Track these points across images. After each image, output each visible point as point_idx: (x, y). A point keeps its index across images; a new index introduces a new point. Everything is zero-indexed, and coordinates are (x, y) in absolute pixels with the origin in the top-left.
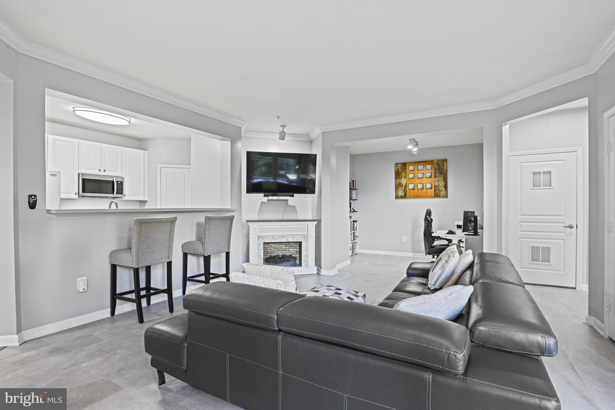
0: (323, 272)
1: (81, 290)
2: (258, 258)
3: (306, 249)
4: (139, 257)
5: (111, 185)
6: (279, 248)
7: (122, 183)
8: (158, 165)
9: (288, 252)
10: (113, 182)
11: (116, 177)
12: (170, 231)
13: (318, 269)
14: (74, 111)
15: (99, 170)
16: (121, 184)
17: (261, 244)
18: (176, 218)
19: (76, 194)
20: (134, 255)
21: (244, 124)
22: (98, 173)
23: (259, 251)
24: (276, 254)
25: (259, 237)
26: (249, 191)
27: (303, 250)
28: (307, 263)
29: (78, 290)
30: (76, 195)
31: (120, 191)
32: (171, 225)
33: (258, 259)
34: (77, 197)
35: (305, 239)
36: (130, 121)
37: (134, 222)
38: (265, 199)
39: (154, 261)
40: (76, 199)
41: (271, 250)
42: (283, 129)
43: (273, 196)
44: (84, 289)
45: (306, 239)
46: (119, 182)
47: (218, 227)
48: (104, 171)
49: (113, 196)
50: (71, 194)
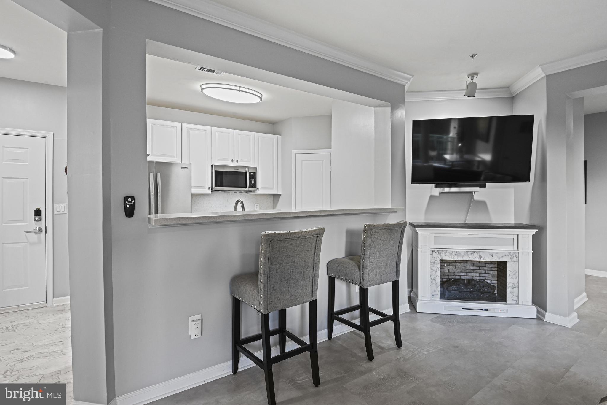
0: (549, 317)
1: (193, 337)
2: (432, 282)
3: (515, 274)
4: (268, 297)
5: (244, 176)
6: (462, 267)
7: (255, 174)
8: (292, 151)
9: (478, 275)
10: (246, 173)
11: (248, 167)
12: (314, 250)
13: (538, 312)
14: (202, 89)
15: (232, 161)
16: (253, 176)
17: (436, 261)
18: (322, 230)
19: (209, 188)
20: (262, 292)
21: (409, 80)
22: (229, 163)
23: (434, 273)
24: (458, 277)
25: (433, 251)
26: (415, 180)
27: (509, 276)
28: (516, 298)
29: (190, 334)
30: (209, 190)
31: (253, 184)
32: (315, 242)
33: (431, 285)
34: (210, 192)
35: (513, 257)
36: (262, 96)
37: (262, 239)
38: (437, 192)
39: (290, 301)
40: (210, 194)
41: (449, 269)
42: (472, 80)
43: (450, 186)
44: (197, 335)
45: (515, 258)
46: (252, 174)
47: (384, 241)
48: (237, 161)
49: (245, 190)
50: (205, 188)
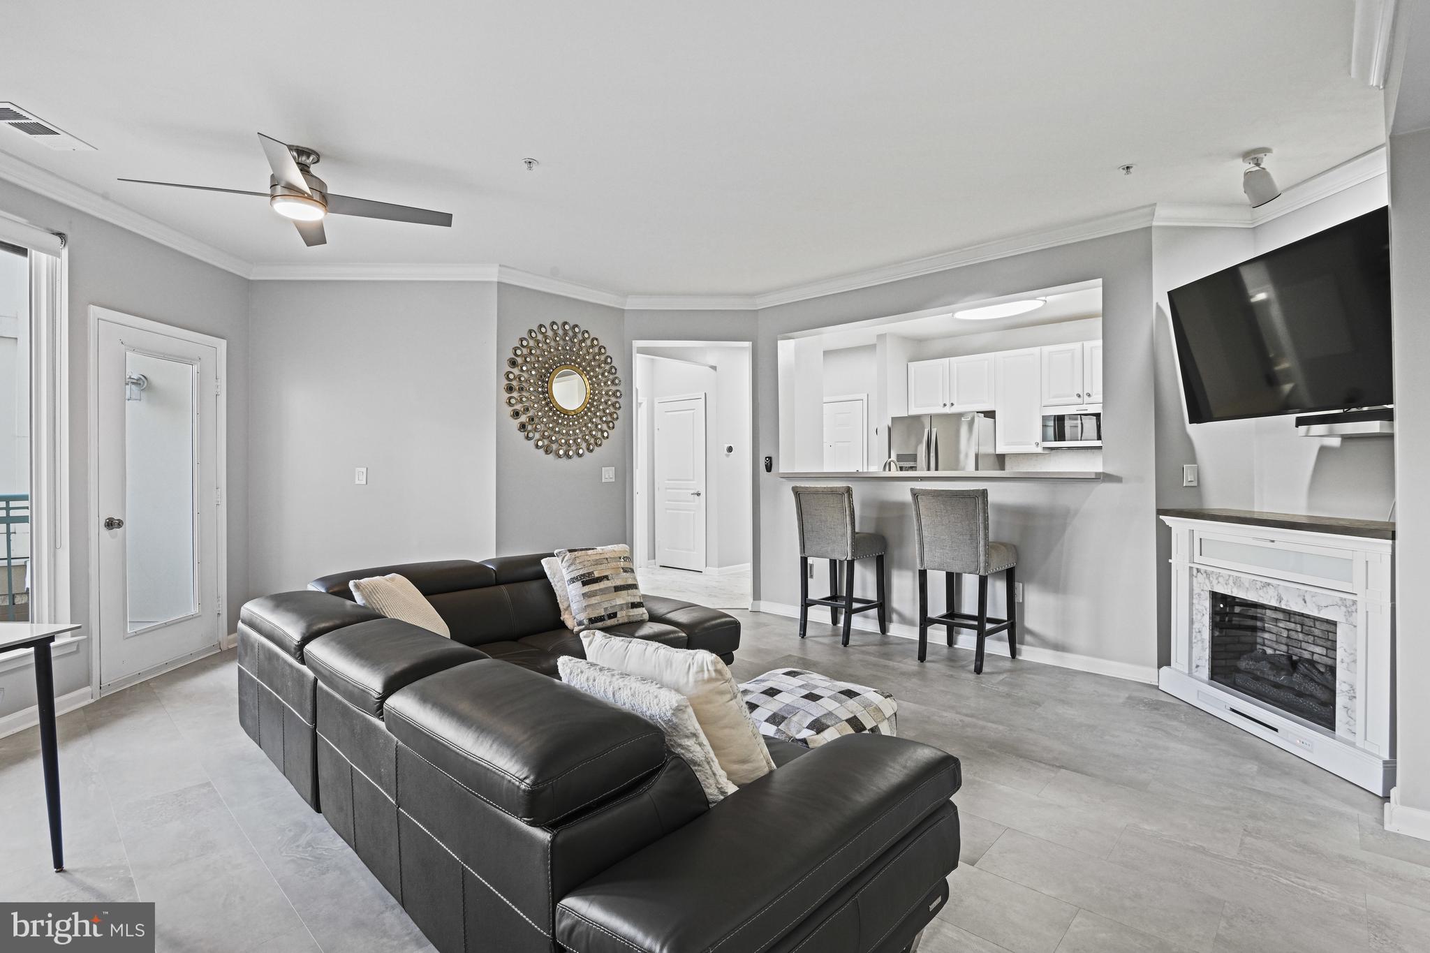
17: (1202, 593)
19: (1037, 443)
21: (1152, 214)
25: (1197, 570)
30: (1037, 447)
34: (1039, 450)
42: (1259, 167)
50: (1030, 444)
